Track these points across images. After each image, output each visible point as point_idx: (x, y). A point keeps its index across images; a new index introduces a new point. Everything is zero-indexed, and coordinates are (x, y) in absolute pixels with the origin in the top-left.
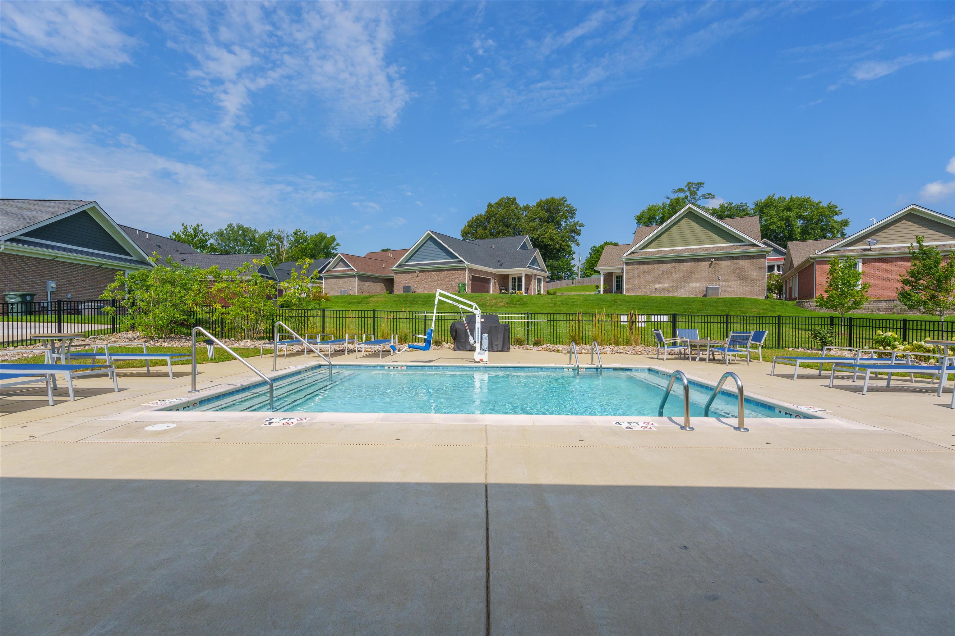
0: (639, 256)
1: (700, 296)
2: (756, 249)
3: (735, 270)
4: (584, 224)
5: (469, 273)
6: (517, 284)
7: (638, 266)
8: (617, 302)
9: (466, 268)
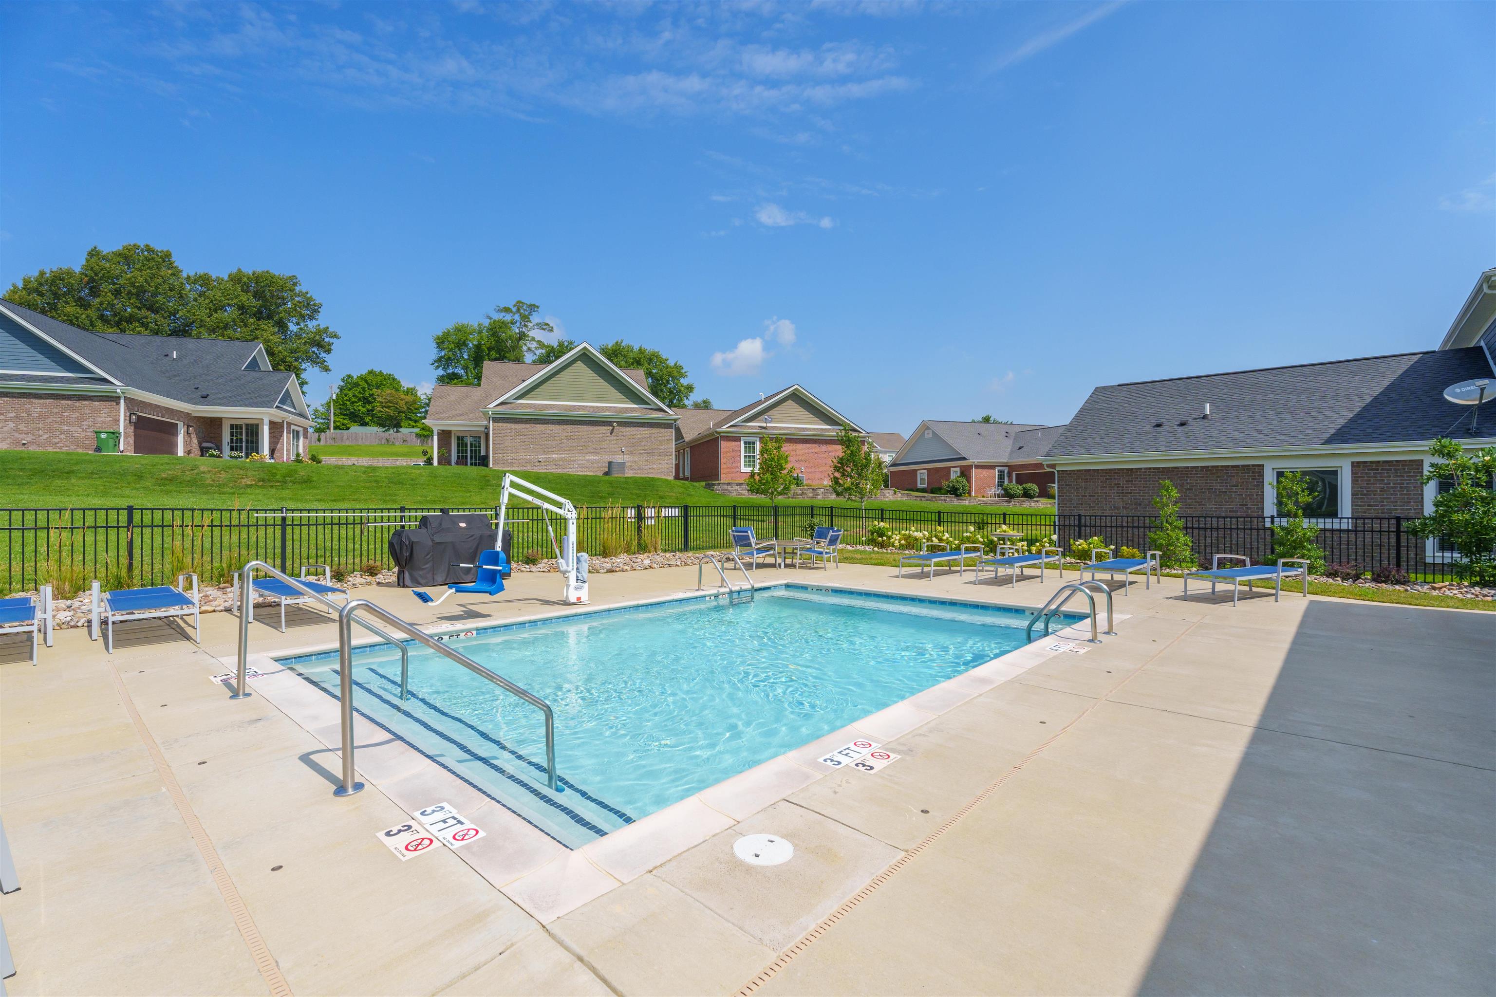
0: (513, 408)
1: (600, 473)
2: (664, 416)
3: (640, 440)
4: (339, 334)
5: (128, 408)
6: (244, 439)
7: (512, 425)
8: (488, 481)
9: (119, 398)
